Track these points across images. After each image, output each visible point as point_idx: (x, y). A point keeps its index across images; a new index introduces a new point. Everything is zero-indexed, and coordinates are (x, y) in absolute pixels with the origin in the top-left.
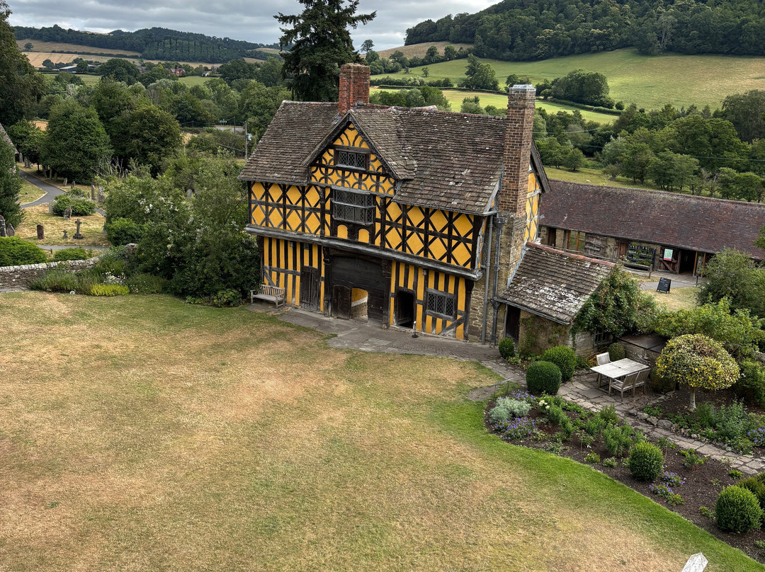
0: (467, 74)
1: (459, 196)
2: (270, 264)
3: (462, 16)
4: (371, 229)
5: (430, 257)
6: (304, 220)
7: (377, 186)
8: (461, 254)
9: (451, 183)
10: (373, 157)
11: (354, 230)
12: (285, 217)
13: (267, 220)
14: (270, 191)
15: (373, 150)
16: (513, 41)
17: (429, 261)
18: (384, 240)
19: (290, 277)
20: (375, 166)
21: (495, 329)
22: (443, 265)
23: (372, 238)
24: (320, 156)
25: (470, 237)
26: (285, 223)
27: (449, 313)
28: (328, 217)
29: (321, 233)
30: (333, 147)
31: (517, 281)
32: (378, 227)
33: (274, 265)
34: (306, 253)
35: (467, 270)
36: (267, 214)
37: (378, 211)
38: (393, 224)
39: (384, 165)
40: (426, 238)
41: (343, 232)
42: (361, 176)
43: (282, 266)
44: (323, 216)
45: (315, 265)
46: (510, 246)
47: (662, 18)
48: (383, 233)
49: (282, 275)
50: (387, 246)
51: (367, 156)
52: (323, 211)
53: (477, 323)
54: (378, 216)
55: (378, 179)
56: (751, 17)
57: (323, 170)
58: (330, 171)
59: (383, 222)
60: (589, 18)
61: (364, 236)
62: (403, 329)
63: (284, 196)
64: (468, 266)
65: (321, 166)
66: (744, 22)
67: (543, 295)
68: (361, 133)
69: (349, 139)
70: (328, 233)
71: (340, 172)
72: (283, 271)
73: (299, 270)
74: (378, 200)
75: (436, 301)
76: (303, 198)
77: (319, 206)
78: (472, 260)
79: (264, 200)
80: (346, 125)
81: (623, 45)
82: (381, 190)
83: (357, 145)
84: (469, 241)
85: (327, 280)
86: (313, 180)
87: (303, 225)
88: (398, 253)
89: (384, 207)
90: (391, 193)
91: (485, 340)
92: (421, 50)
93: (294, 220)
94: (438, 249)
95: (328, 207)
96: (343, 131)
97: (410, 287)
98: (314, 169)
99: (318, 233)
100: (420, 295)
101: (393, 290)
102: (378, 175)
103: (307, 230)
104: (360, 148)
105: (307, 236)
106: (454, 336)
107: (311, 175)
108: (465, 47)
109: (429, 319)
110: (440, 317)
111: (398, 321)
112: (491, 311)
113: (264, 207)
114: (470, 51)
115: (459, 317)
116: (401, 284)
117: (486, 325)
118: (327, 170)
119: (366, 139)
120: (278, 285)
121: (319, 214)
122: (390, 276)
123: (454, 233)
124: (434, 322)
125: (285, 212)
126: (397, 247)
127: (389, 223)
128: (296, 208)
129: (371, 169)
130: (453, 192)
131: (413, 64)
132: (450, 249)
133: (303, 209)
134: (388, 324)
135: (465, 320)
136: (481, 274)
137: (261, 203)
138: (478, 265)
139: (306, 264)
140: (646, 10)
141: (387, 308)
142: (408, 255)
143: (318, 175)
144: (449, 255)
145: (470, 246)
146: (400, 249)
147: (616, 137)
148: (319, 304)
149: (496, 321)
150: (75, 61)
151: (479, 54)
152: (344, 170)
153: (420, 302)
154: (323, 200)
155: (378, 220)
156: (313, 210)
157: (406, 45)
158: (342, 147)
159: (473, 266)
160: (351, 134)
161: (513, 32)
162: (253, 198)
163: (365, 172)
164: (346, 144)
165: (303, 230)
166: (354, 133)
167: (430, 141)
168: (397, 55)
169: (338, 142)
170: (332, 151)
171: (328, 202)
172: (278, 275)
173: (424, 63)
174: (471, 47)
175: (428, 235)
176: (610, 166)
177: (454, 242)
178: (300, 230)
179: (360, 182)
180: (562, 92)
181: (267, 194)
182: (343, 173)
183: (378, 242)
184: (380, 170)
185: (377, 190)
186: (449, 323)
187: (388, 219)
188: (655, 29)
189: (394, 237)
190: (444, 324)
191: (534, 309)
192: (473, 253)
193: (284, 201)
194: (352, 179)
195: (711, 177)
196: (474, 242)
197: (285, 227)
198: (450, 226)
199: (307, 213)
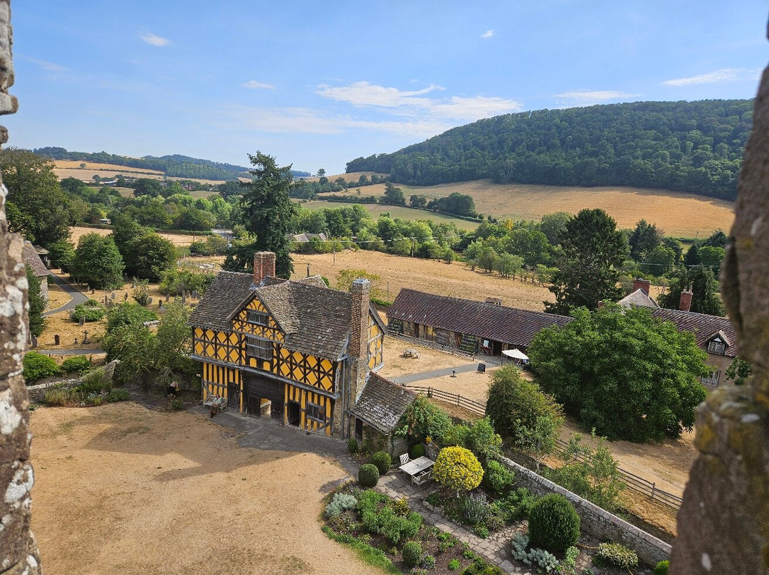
0: (385, 193)
1: (324, 347)
2: (208, 379)
3: (382, 155)
4: (271, 362)
5: (307, 383)
6: (228, 353)
7: (274, 336)
8: (326, 382)
9: (319, 337)
10: (270, 318)
11: (260, 362)
12: (216, 350)
13: (204, 351)
14: (207, 333)
15: (270, 314)
16: (415, 173)
17: (307, 385)
18: (279, 370)
19: (221, 388)
20: (272, 324)
21: (349, 431)
22: (316, 389)
23: (272, 368)
24: (237, 315)
25: (331, 373)
26: (216, 354)
27: (321, 418)
28: (243, 353)
29: (240, 362)
30: (246, 310)
31: (362, 399)
32: (275, 361)
33: (210, 380)
34: (231, 373)
35: (330, 393)
36: (205, 348)
37: (275, 351)
38: (284, 361)
39: (277, 323)
40: (305, 371)
41: (253, 363)
42: (263, 329)
43: (216, 381)
44: (240, 351)
45: (237, 382)
46: (356, 378)
47: (507, 160)
48: (279, 365)
49: (216, 387)
50: (281, 374)
51: (267, 318)
52: (240, 348)
53: (338, 426)
54: (275, 355)
55: (274, 332)
56: (562, 161)
57: (240, 322)
58: (244, 324)
59: (279, 359)
60: (463, 159)
61: (267, 366)
62: (292, 427)
63: (216, 337)
64: (331, 391)
65: (238, 320)
66: (556, 164)
67: (375, 412)
68: (262, 303)
69: (255, 306)
70: (244, 363)
71: (251, 325)
72: (216, 384)
73: (226, 385)
74: (275, 344)
75: (313, 410)
76: (228, 339)
77: (238, 345)
78: (333, 387)
79: (203, 338)
80: (254, 297)
81: (483, 177)
82: (276, 339)
83: (261, 310)
84: (330, 375)
85: (244, 391)
86: (234, 329)
87: (228, 356)
88: (288, 379)
89: (278, 349)
90: (283, 341)
91: (343, 437)
92: (356, 177)
93: (222, 353)
94: (312, 378)
95: (243, 346)
96: (251, 301)
97: (297, 400)
98: (234, 322)
99: (238, 362)
100: (303, 406)
101: (286, 401)
102: (274, 330)
103: (230, 360)
104: (262, 312)
105: (230, 363)
106: (324, 433)
107: (232, 325)
108: (385, 176)
109: (309, 421)
110: (316, 421)
111: (290, 421)
112: (346, 419)
113: (203, 343)
114: (387, 178)
115: (327, 421)
116: (291, 398)
117: (343, 428)
118: (242, 323)
119: (265, 307)
120: (212, 394)
121: (238, 350)
122: (284, 392)
123: (321, 370)
124: (312, 423)
125: (216, 347)
126: (287, 375)
127: (282, 360)
128: (224, 346)
129: (270, 325)
130: (320, 343)
131: (351, 185)
132: (319, 379)
133: (228, 346)
134: (283, 424)
135: (331, 423)
136: (339, 396)
137: (201, 341)
138: (337, 390)
139: (231, 381)
140: (498, 154)
141: (283, 412)
142: (294, 381)
143: (237, 326)
144: (319, 382)
145: (331, 378)
146: (289, 376)
147: (475, 242)
148: (239, 407)
149: (349, 426)
150: (117, 176)
151: (393, 180)
152: (253, 324)
153: (303, 410)
154: (240, 342)
155: (274, 357)
156: (234, 347)
157: (347, 173)
158: (252, 310)
159: (334, 390)
160: (257, 303)
161: (415, 167)
162: (196, 337)
163: (266, 327)
164: (254, 309)
165: (228, 359)
166: (259, 302)
167: (309, 307)
168: (340, 180)
169: (249, 307)
170: (245, 312)
171: (244, 343)
172: (213, 387)
173: (357, 185)
174: (389, 175)
175: (306, 369)
176: (471, 261)
177: (322, 375)
178: (226, 359)
179: (263, 332)
180: (445, 207)
181: (204, 335)
182: (253, 326)
183: (275, 371)
184: (275, 327)
185: (274, 339)
186: (321, 425)
187: (281, 357)
188: (503, 167)
189: (285, 369)
190: (318, 425)
191: (369, 423)
192: (333, 383)
193: (216, 340)
194: (258, 331)
195: (532, 270)
196: (334, 376)
197: (216, 357)
198: (319, 365)
199: (230, 349)
